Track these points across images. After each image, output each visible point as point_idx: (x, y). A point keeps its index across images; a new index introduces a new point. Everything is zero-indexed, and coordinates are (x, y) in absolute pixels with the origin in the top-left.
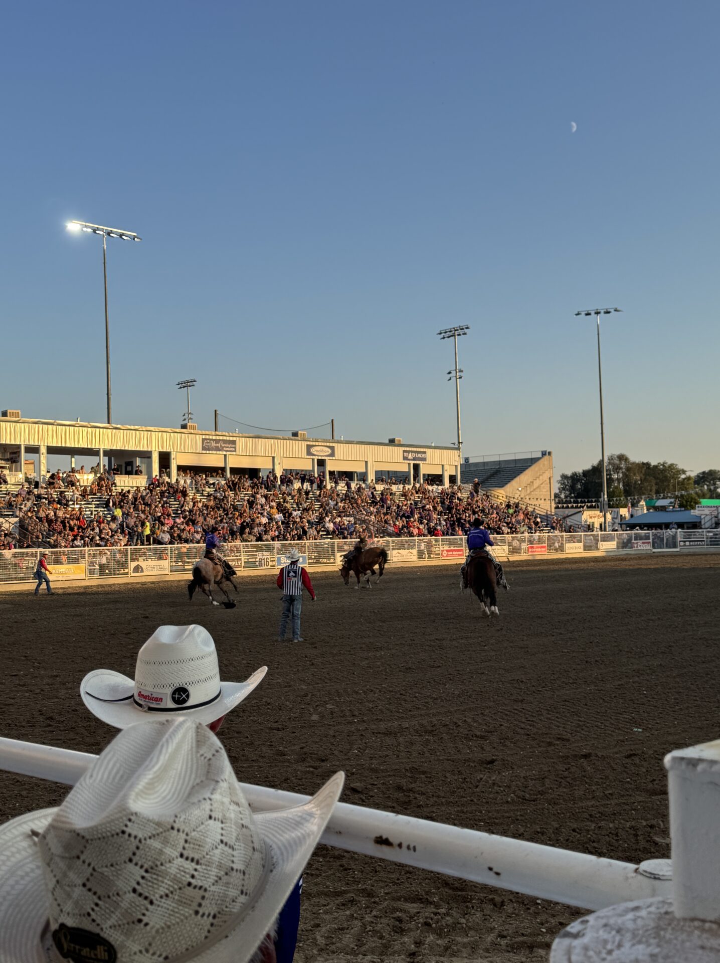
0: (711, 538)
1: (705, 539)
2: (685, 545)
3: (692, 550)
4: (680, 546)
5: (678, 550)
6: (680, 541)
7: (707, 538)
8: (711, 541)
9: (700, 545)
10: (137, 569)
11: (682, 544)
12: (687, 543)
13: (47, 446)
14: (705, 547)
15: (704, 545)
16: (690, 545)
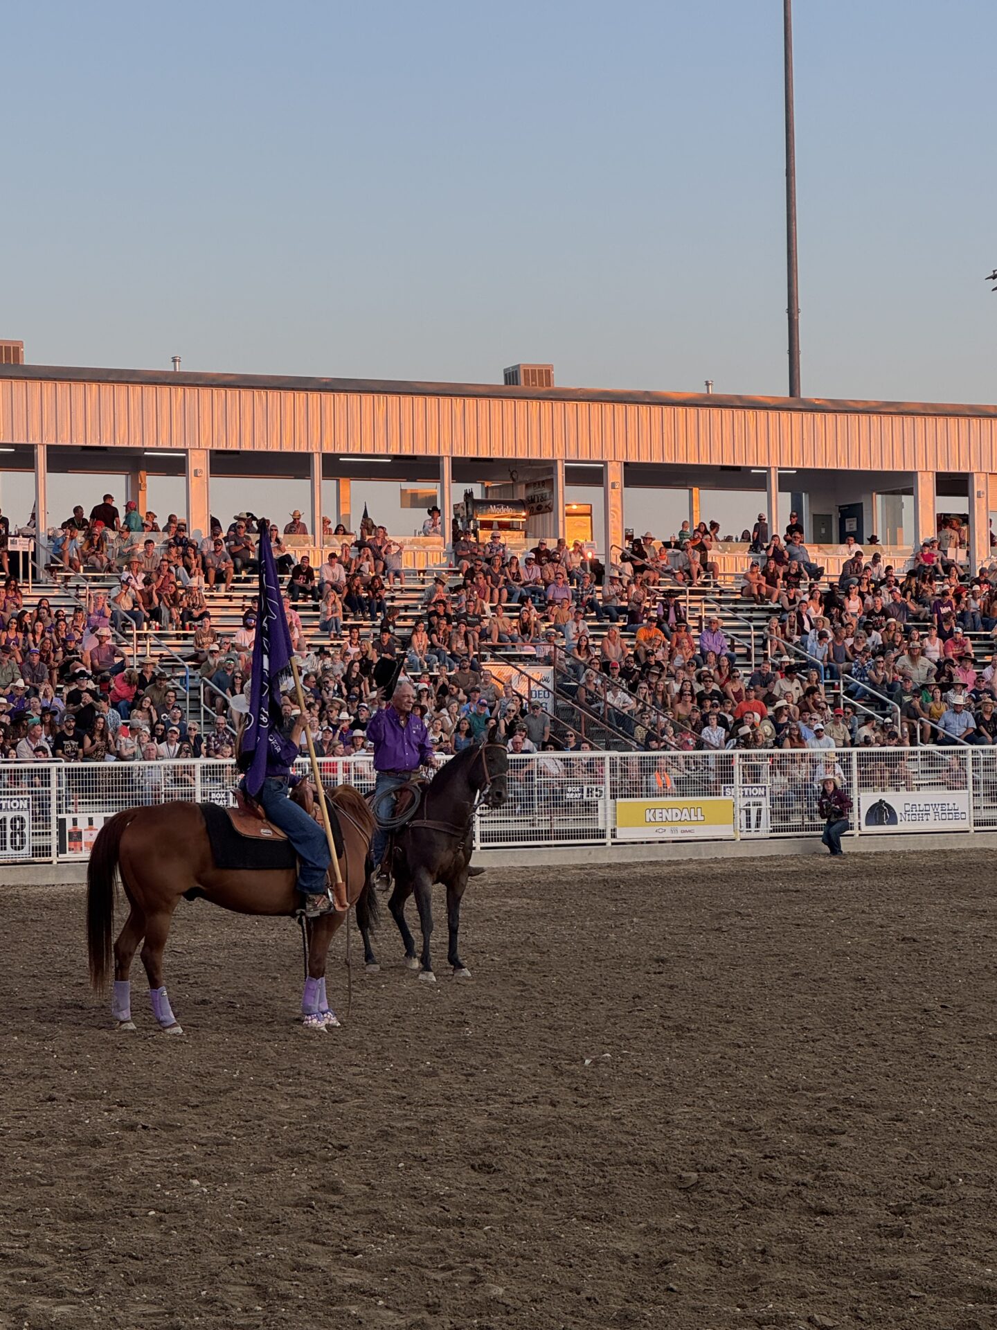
10: (880, 813)
13: (626, 464)
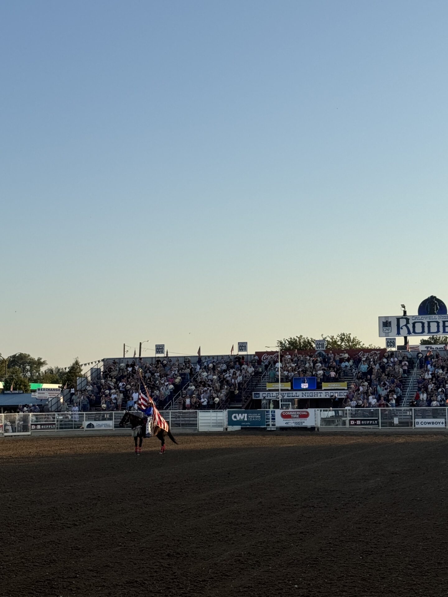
0: (61, 421)
1: (56, 422)
2: (36, 429)
3: (42, 434)
4: (32, 430)
5: (29, 433)
6: (32, 425)
7: (57, 421)
8: (61, 425)
9: (51, 428)
11: (33, 427)
12: (39, 427)
14: (56, 430)
15: (54, 429)
16: (41, 429)
